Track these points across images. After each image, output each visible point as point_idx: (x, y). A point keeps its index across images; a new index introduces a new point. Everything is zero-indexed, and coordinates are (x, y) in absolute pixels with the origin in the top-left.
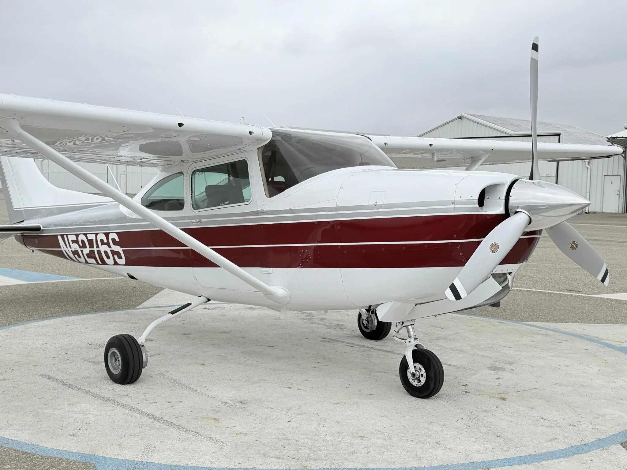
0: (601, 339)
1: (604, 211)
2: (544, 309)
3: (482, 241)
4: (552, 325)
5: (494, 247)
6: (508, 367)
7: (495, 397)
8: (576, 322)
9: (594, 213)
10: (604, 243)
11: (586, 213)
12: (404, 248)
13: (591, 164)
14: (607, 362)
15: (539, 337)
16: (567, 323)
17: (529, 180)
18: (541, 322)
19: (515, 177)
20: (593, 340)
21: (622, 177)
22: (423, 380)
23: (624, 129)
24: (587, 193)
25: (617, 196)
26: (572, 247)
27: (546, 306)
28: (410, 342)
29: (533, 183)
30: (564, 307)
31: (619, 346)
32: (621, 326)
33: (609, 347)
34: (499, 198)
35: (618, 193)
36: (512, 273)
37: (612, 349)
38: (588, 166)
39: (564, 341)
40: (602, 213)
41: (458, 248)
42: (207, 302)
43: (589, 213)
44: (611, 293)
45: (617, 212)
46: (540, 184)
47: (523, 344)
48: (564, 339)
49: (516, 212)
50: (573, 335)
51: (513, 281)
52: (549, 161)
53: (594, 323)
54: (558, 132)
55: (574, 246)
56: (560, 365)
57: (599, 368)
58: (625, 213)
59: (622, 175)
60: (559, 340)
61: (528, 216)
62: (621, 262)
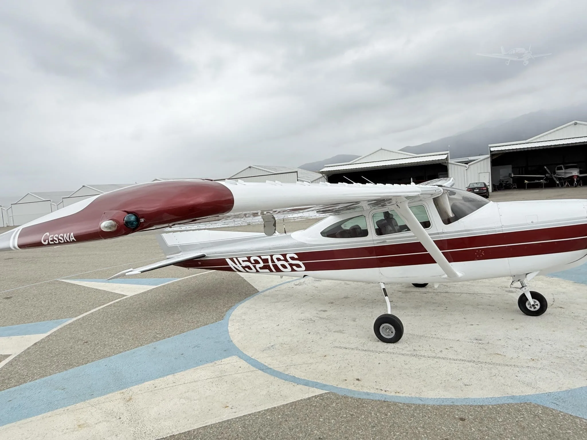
54: (296, 170)
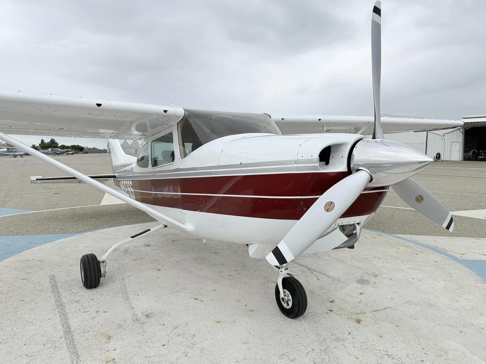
0: (447, 251)
1: (452, 160)
2: (411, 223)
3: (318, 198)
4: (414, 237)
5: (329, 207)
6: (373, 280)
7: (352, 318)
8: (431, 235)
9: (446, 161)
10: (451, 177)
11: (442, 161)
12: (260, 201)
13: (444, 137)
14: (452, 275)
15: (403, 248)
16: (424, 236)
17: (372, 139)
18: (407, 234)
19: (360, 136)
20: (441, 251)
21: (461, 143)
22: (290, 304)
23: (462, 118)
24: (442, 151)
25: (459, 152)
26: (417, 200)
27: (412, 221)
28: (281, 271)
29: (376, 141)
30: (424, 222)
31: (461, 259)
32: (462, 238)
33: (454, 260)
34: (342, 157)
35: (459, 151)
36: (360, 223)
37: (456, 262)
38: (443, 138)
39: (420, 253)
40: (450, 161)
41: (302, 203)
42: (164, 227)
43: (443, 161)
44: (455, 211)
45: (458, 160)
46: (383, 142)
47: (389, 255)
48: (420, 251)
49: (358, 170)
50: (427, 246)
51: (361, 230)
52: (415, 132)
53: (443, 236)
55: (420, 199)
56: (413, 279)
57: (445, 283)
58: (463, 161)
59: (461, 142)
60: (417, 251)
61: (368, 174)
62: (461, 189)
